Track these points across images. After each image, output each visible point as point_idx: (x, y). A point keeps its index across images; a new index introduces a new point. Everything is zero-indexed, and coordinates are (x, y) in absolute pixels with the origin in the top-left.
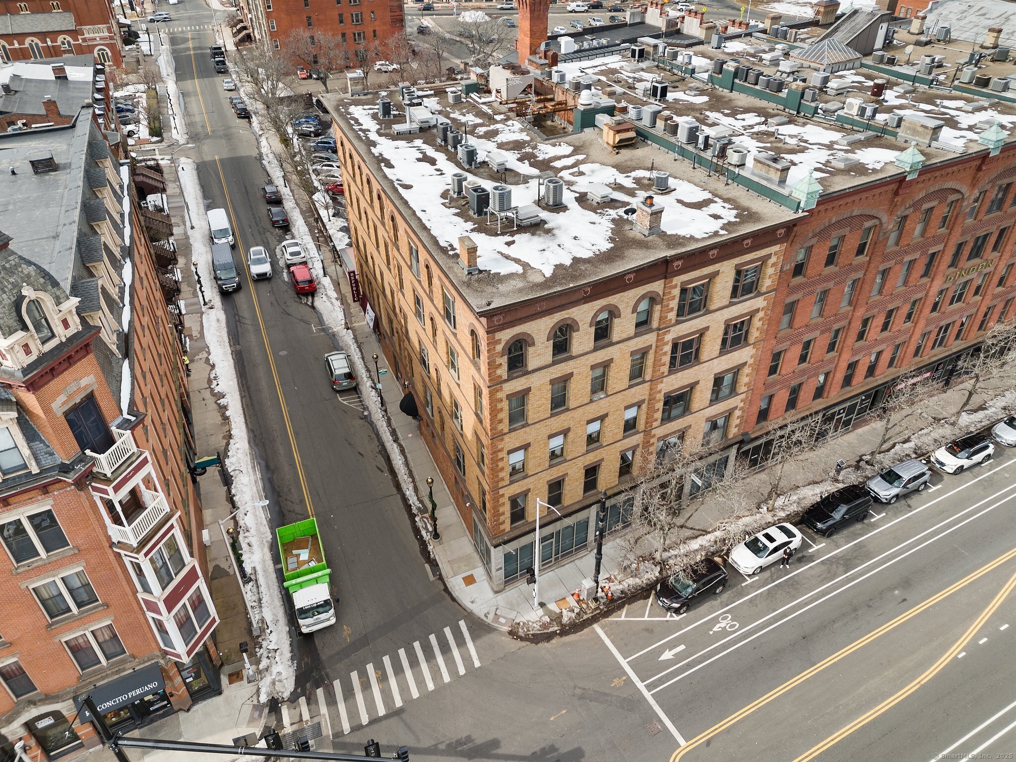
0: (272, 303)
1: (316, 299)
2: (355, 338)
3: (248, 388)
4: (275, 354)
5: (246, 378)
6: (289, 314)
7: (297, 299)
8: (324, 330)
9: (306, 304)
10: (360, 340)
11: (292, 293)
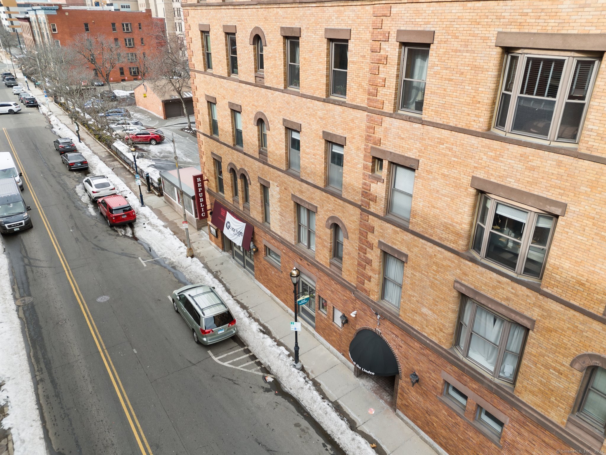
0: (77, 240)
1: (136, 229)
2: (206, 266)
3: (48, 364)
4: (90, 302)
5: (43, 347)
6: (103, 249)
7: (112, 232)
8: (157, 262)
9: (125, 236)
10: (215, 269)
11: (102, 227)
